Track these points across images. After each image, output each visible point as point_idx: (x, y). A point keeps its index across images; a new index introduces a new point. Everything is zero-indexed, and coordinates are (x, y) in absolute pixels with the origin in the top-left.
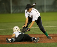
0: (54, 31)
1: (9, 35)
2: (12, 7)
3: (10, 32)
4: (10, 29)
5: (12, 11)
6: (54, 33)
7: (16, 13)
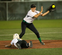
0: (47, 37)
1: (5, 41)
2: (9, 14)
3: (6, 38)
4: (6, 35)
5: (8, 18)
6: (47, 39)
7: (12, 20)
